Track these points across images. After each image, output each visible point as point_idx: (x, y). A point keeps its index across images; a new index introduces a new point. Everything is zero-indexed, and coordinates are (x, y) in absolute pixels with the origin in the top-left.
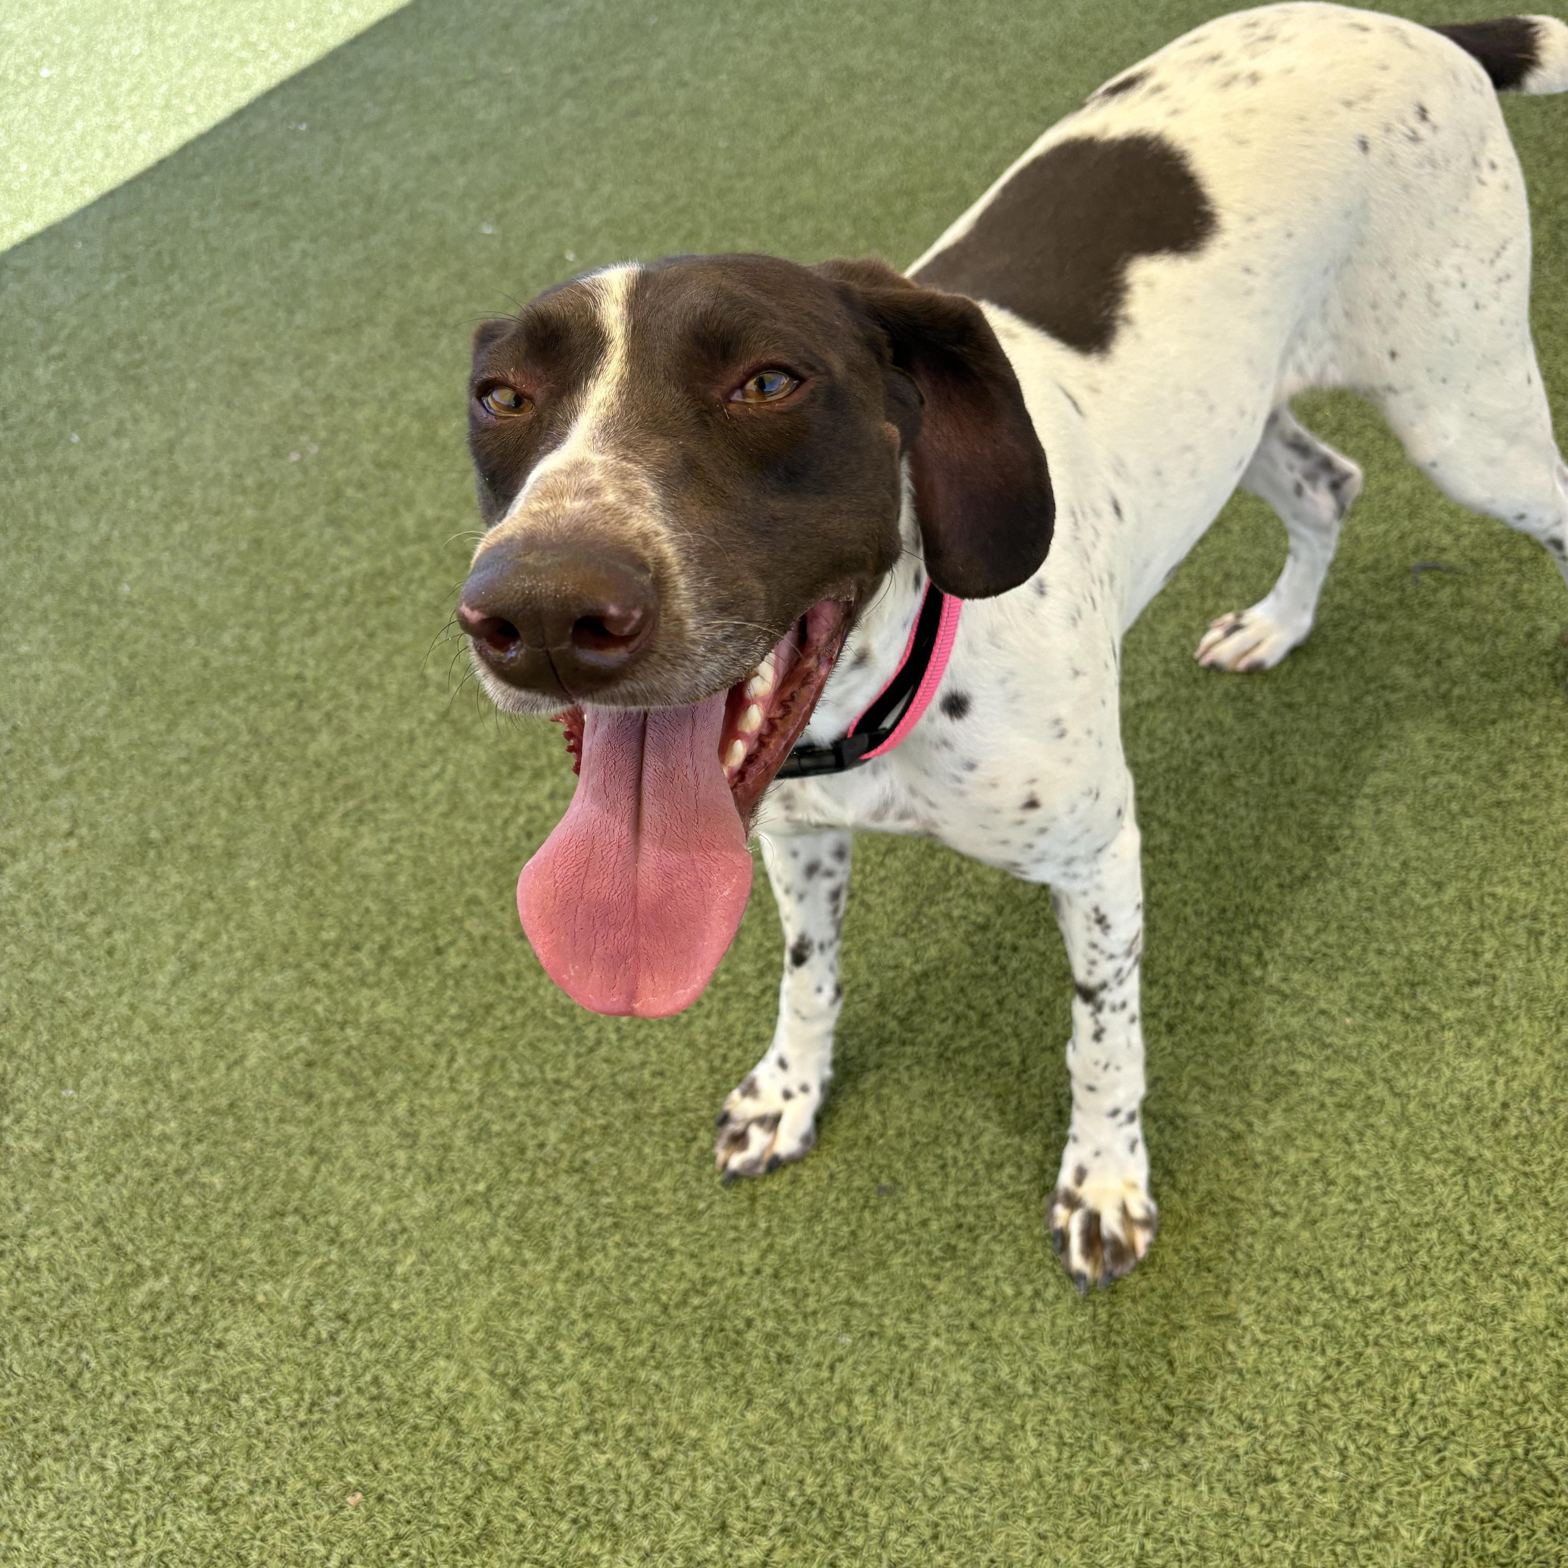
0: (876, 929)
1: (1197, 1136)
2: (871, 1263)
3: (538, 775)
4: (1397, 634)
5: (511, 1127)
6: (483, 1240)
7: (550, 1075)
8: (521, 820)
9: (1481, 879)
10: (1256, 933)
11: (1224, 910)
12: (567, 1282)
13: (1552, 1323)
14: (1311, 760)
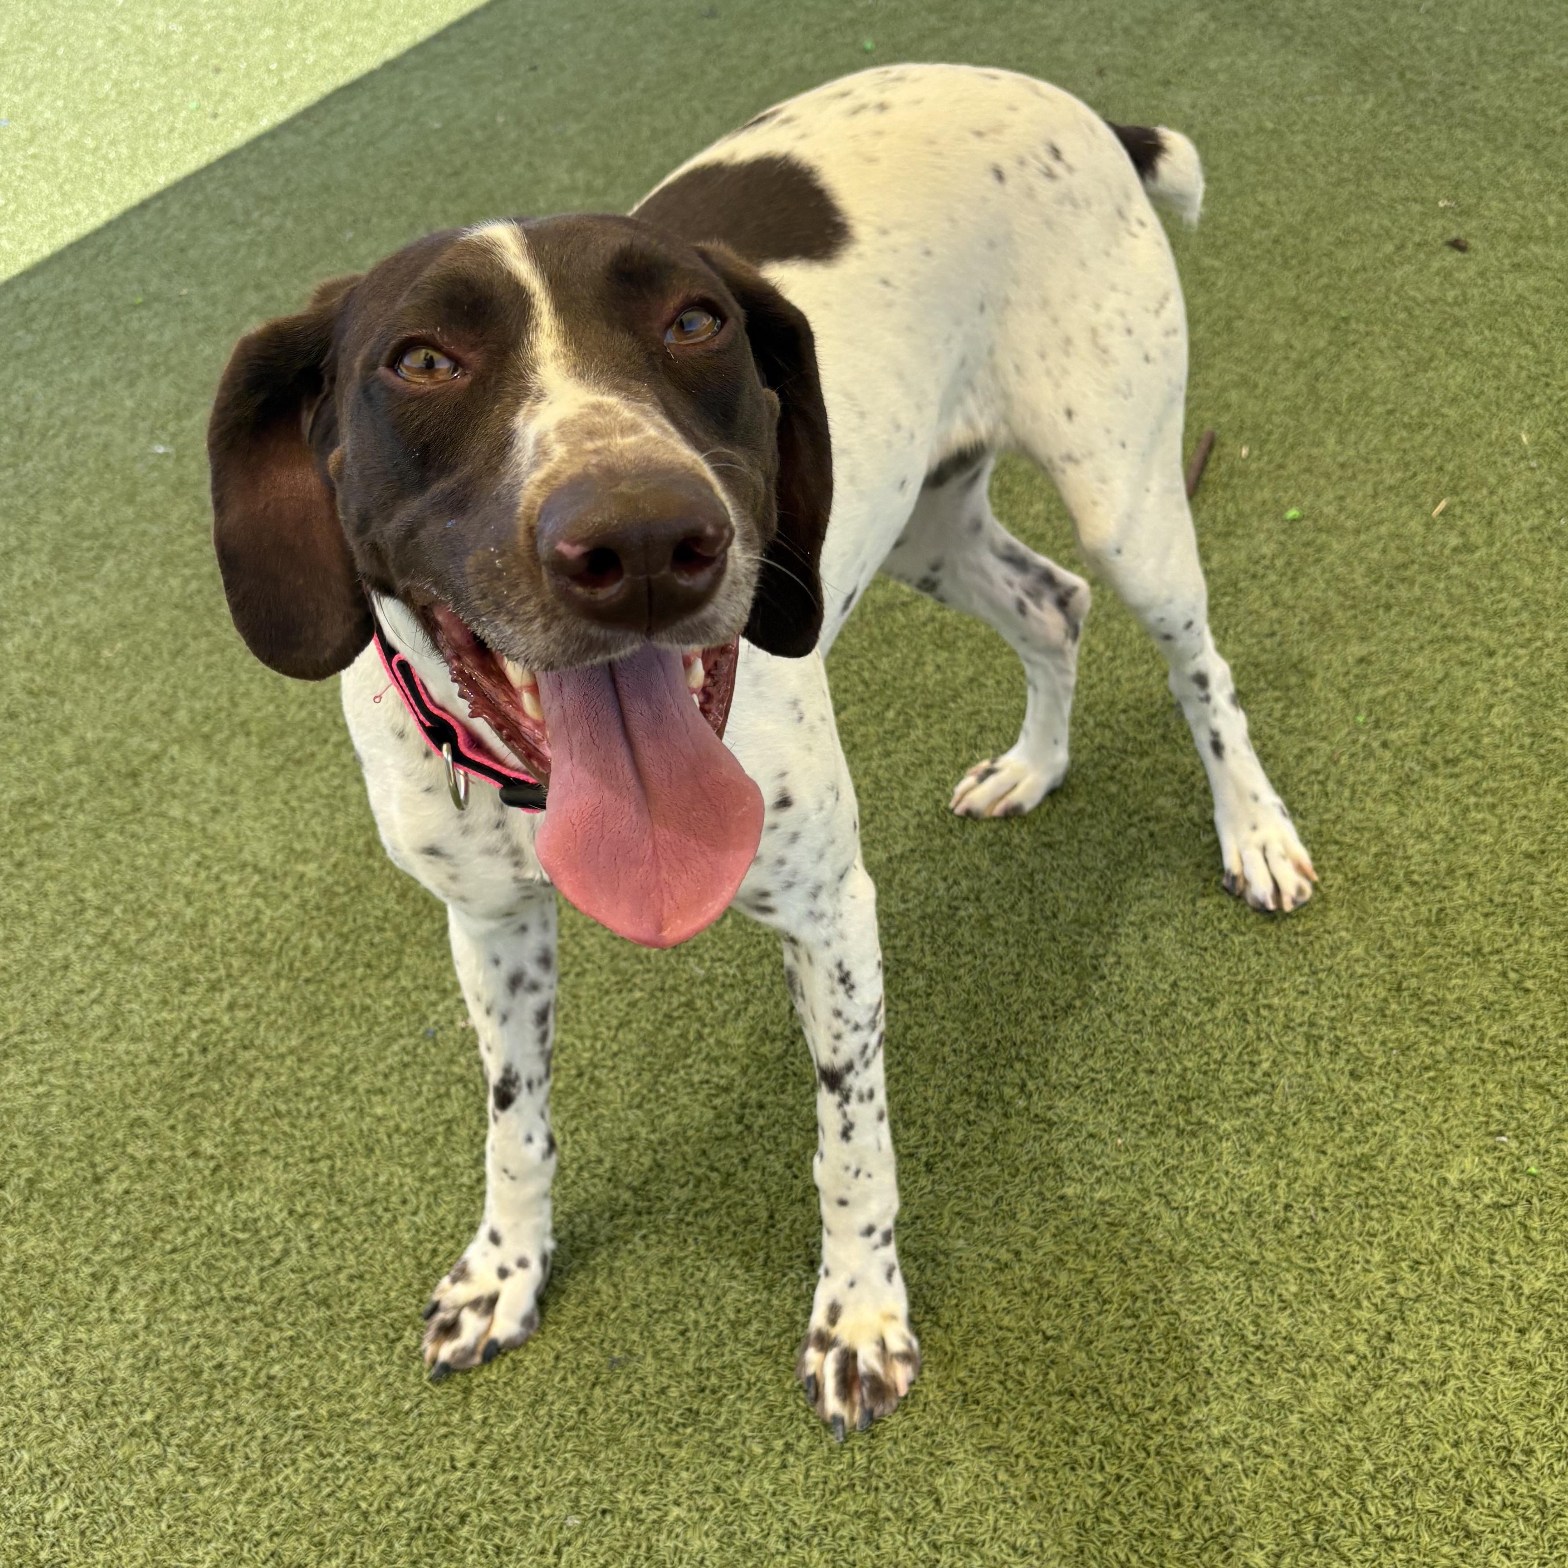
0: (607, 1104)
1: (960, 1270)
2: (602, 1440)
3: (214, 987)
4: (1160, 767)
5: (183, 1351)
6: (151, 1472)
7: (229, 1292)
8: (194, 1035)
9: (1256, 991)
10: (1018, 1066)
11: (985, 1046)
12: (249, 1502)
13: (1340, 1410)
14: (1073, 895)
